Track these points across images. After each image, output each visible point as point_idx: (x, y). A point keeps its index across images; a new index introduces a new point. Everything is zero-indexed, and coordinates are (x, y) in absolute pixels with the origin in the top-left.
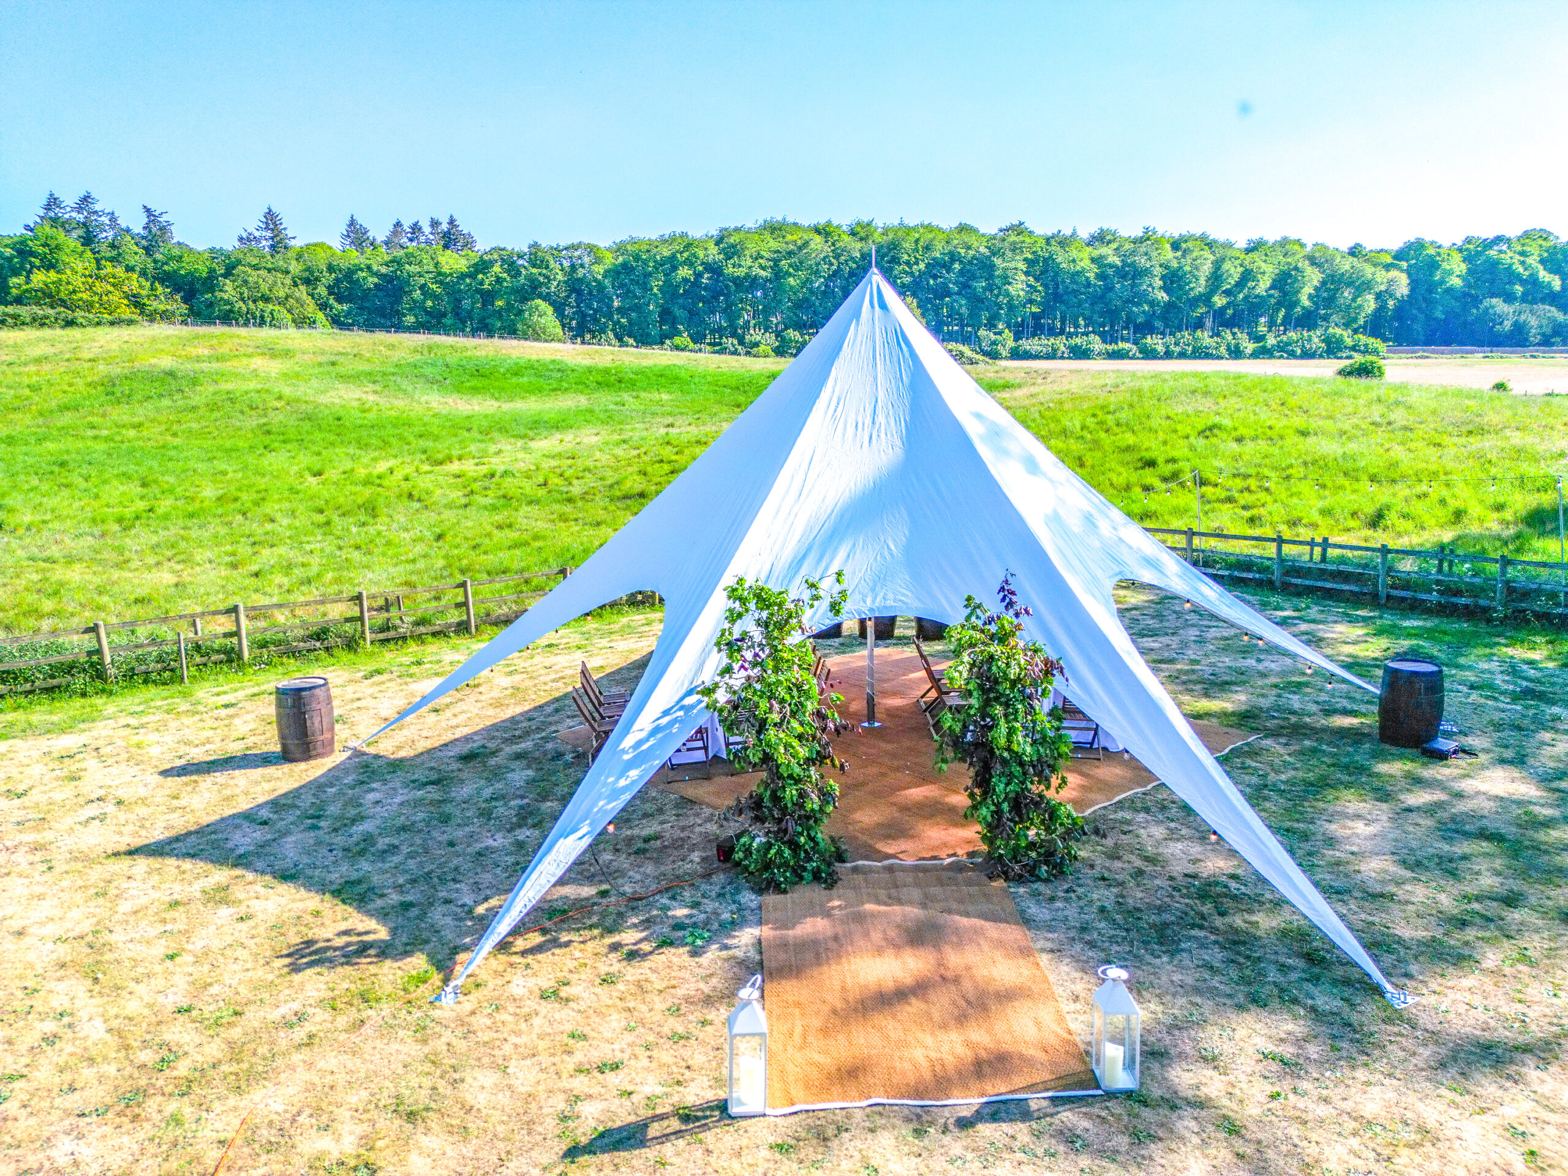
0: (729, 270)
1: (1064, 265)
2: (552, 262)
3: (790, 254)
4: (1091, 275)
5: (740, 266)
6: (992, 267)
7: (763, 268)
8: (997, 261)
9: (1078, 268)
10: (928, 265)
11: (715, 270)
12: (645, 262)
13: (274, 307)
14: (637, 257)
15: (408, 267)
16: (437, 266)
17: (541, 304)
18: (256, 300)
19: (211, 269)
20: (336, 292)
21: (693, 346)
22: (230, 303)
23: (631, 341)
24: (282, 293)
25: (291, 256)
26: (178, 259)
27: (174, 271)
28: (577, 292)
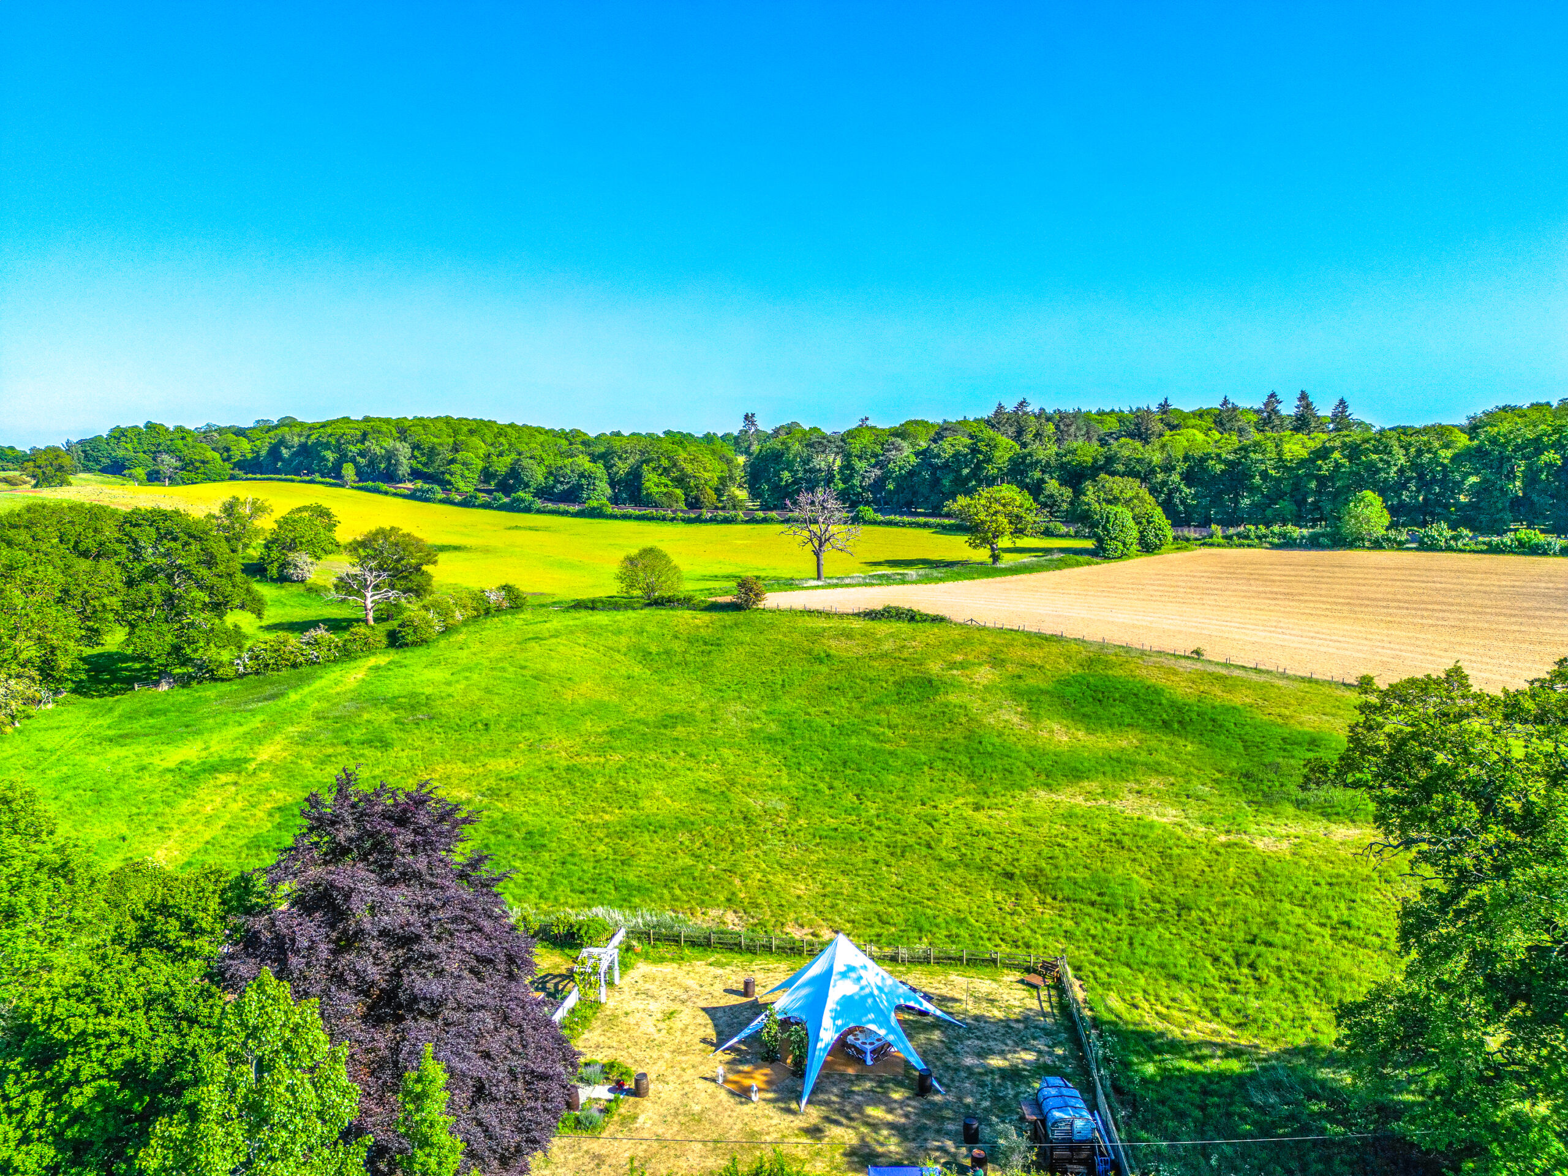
12: (1504, 446)
13: (1119, 509)
14: (1493, 441)
15: (1252, 455)
16: (1280, 453)
17: (1369, 495)
18: (1109, 502)
19: (1095, 460)
20: (1189, 478)
21: (1541, 538)
22: (1088, 504)
23: (1466, 532)
24: (1129, 494)
25: (1157, 446)
26: (1073, 452)
27: (1069, 463)
28: (1421, 477)
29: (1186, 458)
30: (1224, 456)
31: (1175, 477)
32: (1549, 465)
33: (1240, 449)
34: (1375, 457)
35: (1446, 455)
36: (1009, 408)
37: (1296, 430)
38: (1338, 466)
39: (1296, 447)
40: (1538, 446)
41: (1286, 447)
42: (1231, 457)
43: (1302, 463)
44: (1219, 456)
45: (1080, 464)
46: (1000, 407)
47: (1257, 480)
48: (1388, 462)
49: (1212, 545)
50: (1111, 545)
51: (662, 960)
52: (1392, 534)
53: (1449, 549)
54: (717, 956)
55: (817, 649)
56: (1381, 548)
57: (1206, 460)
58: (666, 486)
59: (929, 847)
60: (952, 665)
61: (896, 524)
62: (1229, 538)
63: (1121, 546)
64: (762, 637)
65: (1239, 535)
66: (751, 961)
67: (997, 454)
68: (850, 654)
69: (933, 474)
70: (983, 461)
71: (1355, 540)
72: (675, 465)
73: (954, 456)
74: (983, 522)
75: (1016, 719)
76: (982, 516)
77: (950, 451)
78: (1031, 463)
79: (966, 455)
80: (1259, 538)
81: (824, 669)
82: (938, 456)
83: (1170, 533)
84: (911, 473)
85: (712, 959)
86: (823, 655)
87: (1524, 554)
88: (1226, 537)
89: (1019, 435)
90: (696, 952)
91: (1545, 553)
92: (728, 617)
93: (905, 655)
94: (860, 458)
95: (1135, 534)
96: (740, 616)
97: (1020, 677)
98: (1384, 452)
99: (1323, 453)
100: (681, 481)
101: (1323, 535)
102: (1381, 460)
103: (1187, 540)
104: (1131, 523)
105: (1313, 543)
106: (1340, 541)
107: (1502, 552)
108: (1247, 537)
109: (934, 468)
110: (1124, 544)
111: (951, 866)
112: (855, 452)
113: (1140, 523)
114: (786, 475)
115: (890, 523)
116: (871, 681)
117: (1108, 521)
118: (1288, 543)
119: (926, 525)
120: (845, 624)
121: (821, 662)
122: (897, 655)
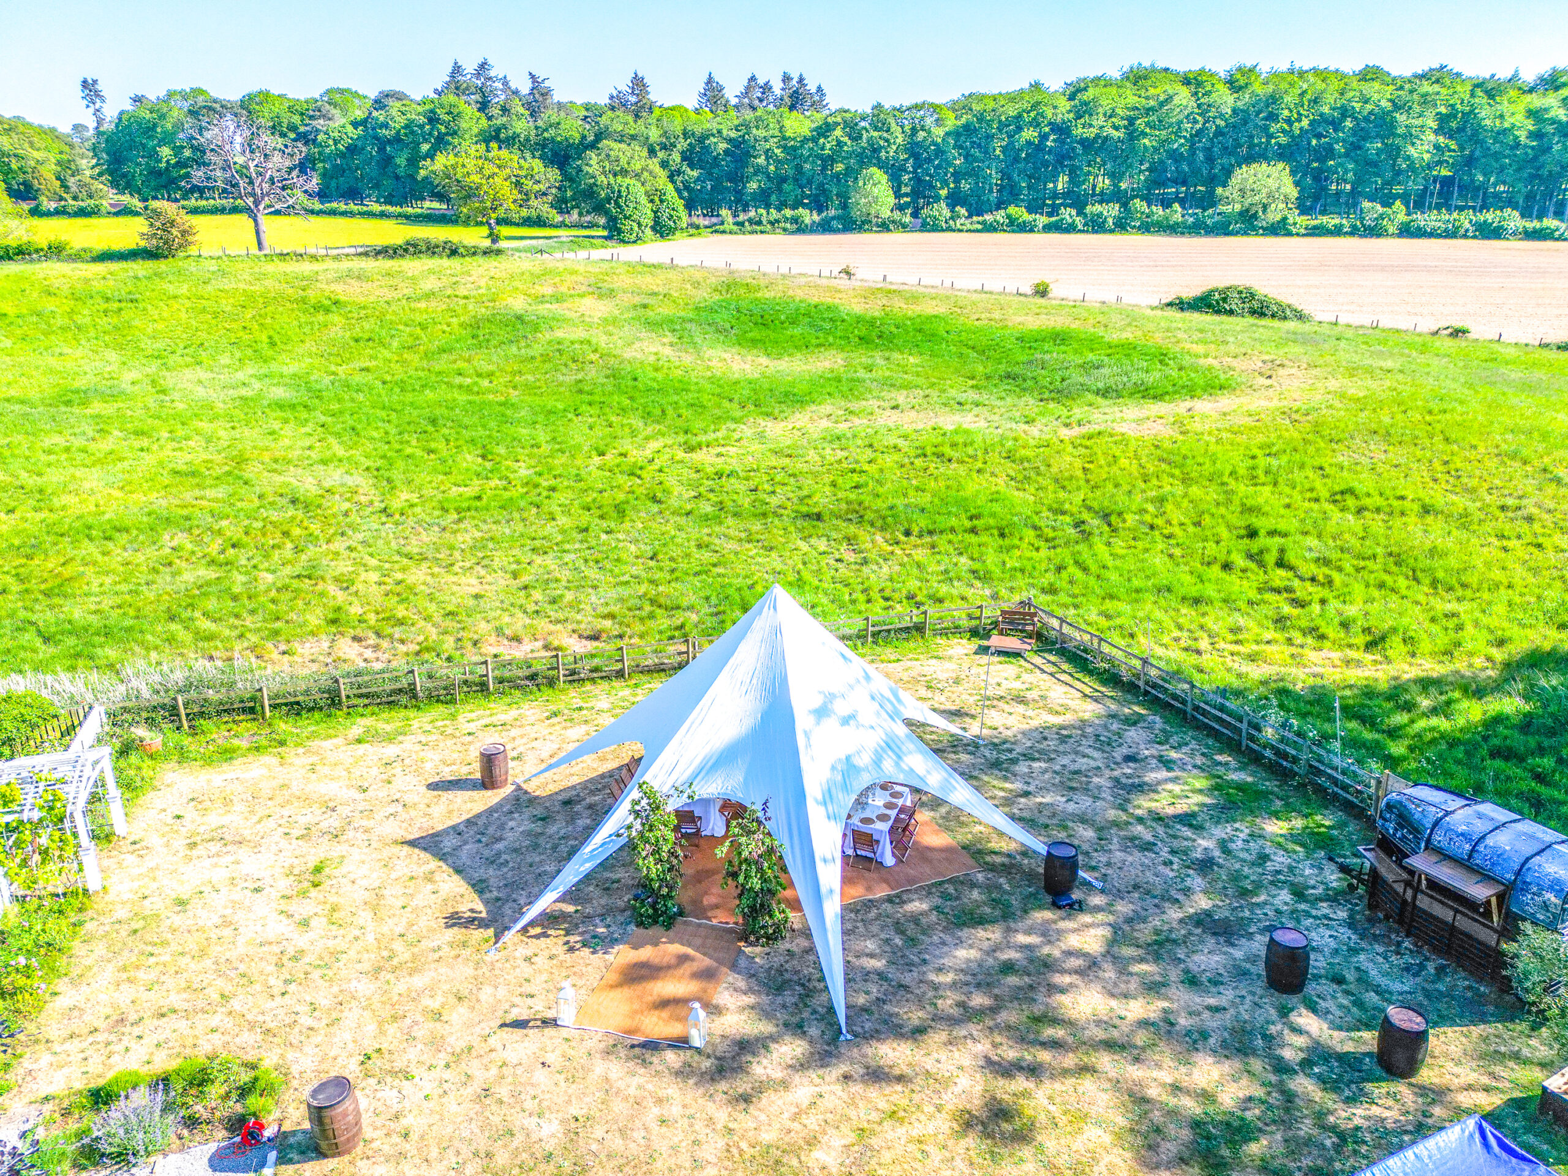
0: (1078, 131)
1: (1488, 122)
2: (893, 125)
3: (1148, 111)
4: (1522, 135)
5: (1091, 126)
6: (1392, 125)
7: (1116, 128)
8: (1401, 118)
9: (1506, 125)
10: (1311, 124)
11: (1061, 130)
12: (989, 123)
13: (628, 181)
14: (981, 119)
15: (754, 131)
16: (782, 130)
17: (875, 171)
18: (616, 174)
19: (584, 137)
20: (689, 158)
21: (1027, 217)
22: (593, 176)
23: (963, 211)
24: (637, 166)
26: (555, 127)
27: (553, 140)
28: (916, 156)
29: (685, 134)
30: (725, 132)
31: (676, 157)
32: (1029, 143)
33: (741, 125)
34: (875, 134)
35: (939, 132)
37: (792, 108)
38: (839, 143)
39: (798, 125)
40: (1017, 123)
41: (787, 123)
42: (733, 134)
43: (806, 140)
44: (719, 132)
45: (565, 140)
46: (457, 69)
47: (761, 161)
48: (887, 141)
49: (724, 232)
50: (626, 224)
52: (897, 215)
53: (950, 229)
55: (313, 296)
56: (889, 230)
57: (707, 138)
60: (542, 299)
62: (741, 224)
63: (636, 227)
64: (209, 288)
65: (751, 221)
67: (464, 125)
68: (372, 299)
69: (382, 150)
70: (447, 134)
71: (863, 223)
73: (406, 127)
75: (667, 351)
77: (401, 121)
78: (508, 139)
79: (422, 127)
80: (772, 223)
81: (335, 318)
82: (385, 126)
83: (683, 216)
84: (352, 149)
86: (327, 303)
87: (1013, 231)
88: (737, 224)
89: (483, 106)
91: (1031, 231)
92: (140, 267)
93: (462, 292)
95: (649, 214)
96: (162, 265)
97: (645, 306)
98: (883, 129)
99: (825, 130)
101: (833, 218)
102: (881, 137)
103: (698, 227)
104: (644, 200)
105: (825, 227)
106: (850, 224)
107: (995, 230)
108: (759, 223)
109: (382, 143)
110: (639, 225)
113: (652, 201)
116: (423, 327)
117: (620, 196)
118: (801, 229)
120: (345, 265)
121: (327, 311)
122: (449, 292)
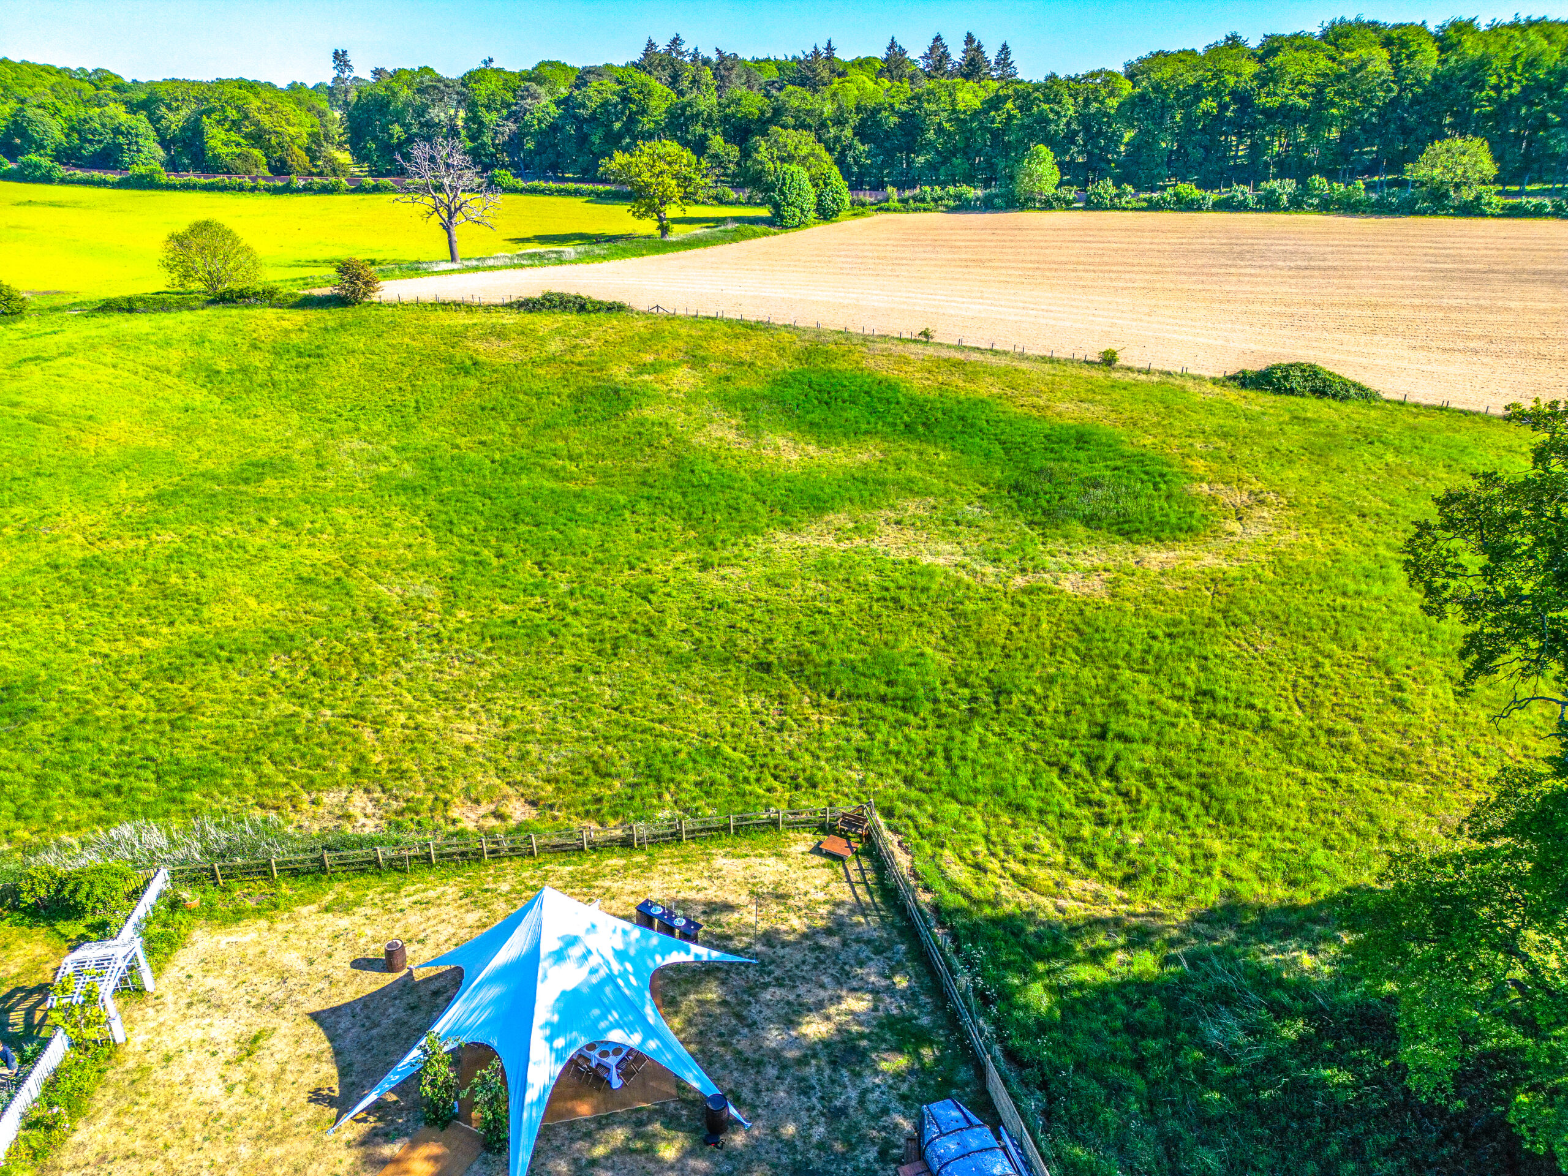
2: (1065, 96)
11: (1243, 99)
12: (1166, 93)
13: (794, 168)
14: (1157, 88)
15: (925, 105)
16: (953, 103)
17: (1042, 148)
18: (783, 160)
19: (763, 113)
20: (861, 132)
21: (1197, 194)
22: (761, 163)
23: (1129, 189)
24: (804, 151)
25: (827, 95)
26: (738, 102)
27: (733, 115)
28: (1087, 129)
29: (858, 109)
30: (897, 106)
31: (848, 132)
32: (1206, 114)
33: (913, 98)
34: (1046, 107)
35: (1113, 103)
36: (662, 46)
37: (967, 77)
38: (1010, 117)
39: (968, 97)
40: (1197, 92)
41: (959, 96)
42: (905, 108)
43: (976, 113)
44: (892, 106)
45: (745, 116)
46: (651, 45)
47: (931, 135)
48: (1058, 113)
49: (888, 210)
50: (787, 211)
51: (238, 915)
52: (1062, 192)
53: (1114, 207)
54: (339, 887)
55: (459, 355)
56: (1051, 208)
57: (879, 111)
58: (238, 145)
59: (649, 634)
60: (642, 369)
61: (542, 192)
62: (904, 201)
63: (798, 212)
64: (381, 343)
65: (915, 199)
66: (397, 889)
67: (653, 103)
68: (506, 360)
69: (579, 129)
70: (637, 113)
71: (1027, 200)
72: (246, 117)
73: (602, 105)
74: (648, 185)
75: (731, 436)
76: (646, 177)
77: (597, 100)
78: (692, 117)
79: (615, 106)
80: (935, 200)
81: (473, 383)
82: (583, 106)
83: (847, 197)
84: (554, 128)
85: (330, 897)
86: (468, 363)
87: (1180, 210)
88: (901, 201)
89: (674, 81)
90: (302, 887)
91: (1199, 209)
92: (330, 317)
93: (579, 357)
94: (488, 108)
95: (813, 198)
96: (348, 314)
97: (728, 379)
98: (1053, 101)
99: (996, 102)
100: (258, 138)
101: (997, 196)
102: (1052, 110)
103: (863, 205)
104: (808, 186)
105: (987, 205)
106: (1013, 203)
107: (1161, 209)
108: (923, 200)
109: (580, 121)
110: (802, 210)
111: (684, 662)
112: (482, 100)
113: (817, 185)
114: (396, 129)
115: (534, 191)
116: (538, 396)
117: (784, 184)
118: (963, 206)
119: (577, 193)
120: (494, 319)
121: (467, 373)
122: (567, 358)
